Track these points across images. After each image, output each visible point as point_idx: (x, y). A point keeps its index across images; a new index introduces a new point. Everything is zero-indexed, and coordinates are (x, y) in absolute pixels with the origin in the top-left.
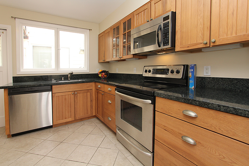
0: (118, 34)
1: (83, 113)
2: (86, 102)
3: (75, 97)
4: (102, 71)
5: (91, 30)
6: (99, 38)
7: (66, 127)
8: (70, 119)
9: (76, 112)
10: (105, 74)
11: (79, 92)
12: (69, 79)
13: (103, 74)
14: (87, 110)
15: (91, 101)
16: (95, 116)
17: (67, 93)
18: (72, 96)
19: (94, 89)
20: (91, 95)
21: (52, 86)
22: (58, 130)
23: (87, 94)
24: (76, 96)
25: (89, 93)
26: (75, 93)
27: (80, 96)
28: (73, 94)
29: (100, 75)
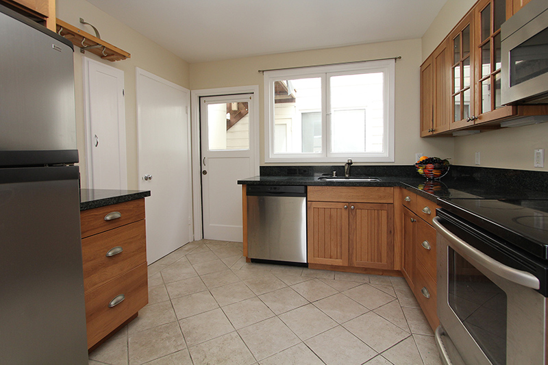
0: (467, 51)
1: (369, 256)
2: (376, 231)
3: (351, 216)
4: (427, 160)
5: (400, 58)
6: (422, 73)
7: (329, 277)
8: (339, 262)
9: (353, 249)
10: (434, 169)
11: (360, 205)
12: (347, 176)
13: (430, 166)
14: (380, 254)
15: (391, 232)
16: (399, 273)
17: (333, 205)
18: (345, 213)
19: (397, 204)
20: (390, 219)
21: (306, 187)
22: (315, 276)
23: (378, 213)
24: (354, 214)
25: (384, 213)
26: (351, 208)
27: (363, 216)
28: (346, 209)
29: (420, 171)
